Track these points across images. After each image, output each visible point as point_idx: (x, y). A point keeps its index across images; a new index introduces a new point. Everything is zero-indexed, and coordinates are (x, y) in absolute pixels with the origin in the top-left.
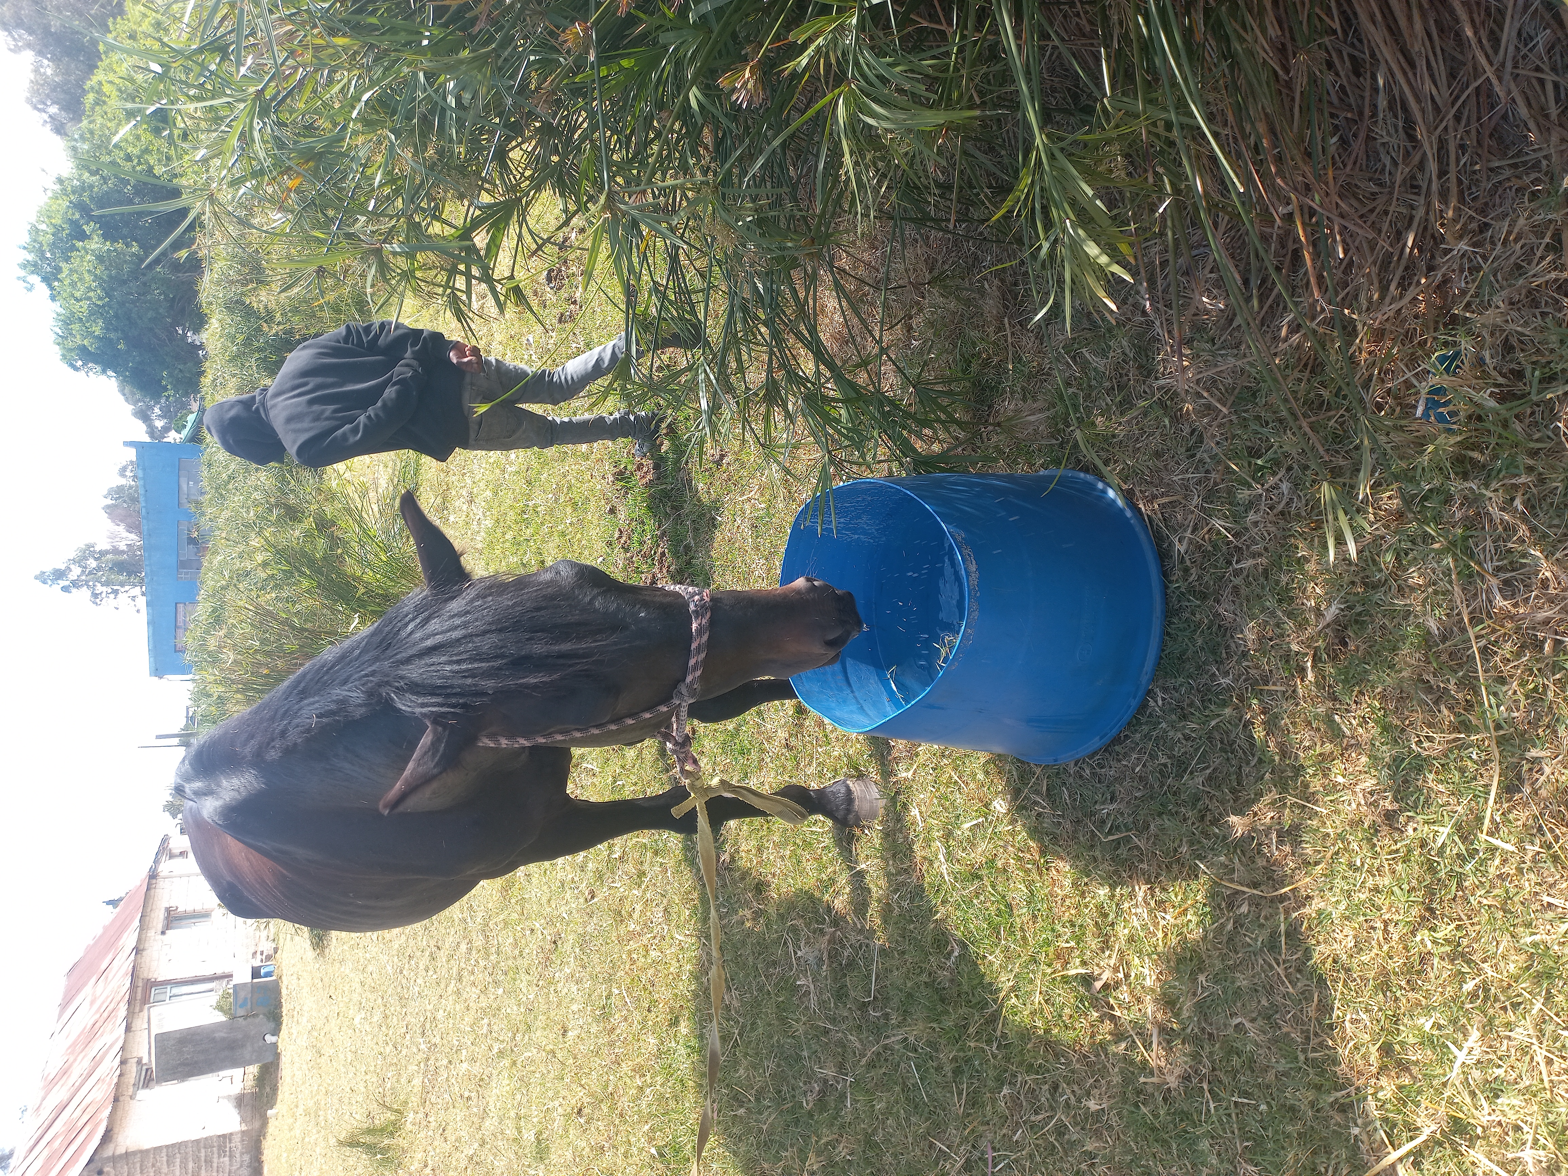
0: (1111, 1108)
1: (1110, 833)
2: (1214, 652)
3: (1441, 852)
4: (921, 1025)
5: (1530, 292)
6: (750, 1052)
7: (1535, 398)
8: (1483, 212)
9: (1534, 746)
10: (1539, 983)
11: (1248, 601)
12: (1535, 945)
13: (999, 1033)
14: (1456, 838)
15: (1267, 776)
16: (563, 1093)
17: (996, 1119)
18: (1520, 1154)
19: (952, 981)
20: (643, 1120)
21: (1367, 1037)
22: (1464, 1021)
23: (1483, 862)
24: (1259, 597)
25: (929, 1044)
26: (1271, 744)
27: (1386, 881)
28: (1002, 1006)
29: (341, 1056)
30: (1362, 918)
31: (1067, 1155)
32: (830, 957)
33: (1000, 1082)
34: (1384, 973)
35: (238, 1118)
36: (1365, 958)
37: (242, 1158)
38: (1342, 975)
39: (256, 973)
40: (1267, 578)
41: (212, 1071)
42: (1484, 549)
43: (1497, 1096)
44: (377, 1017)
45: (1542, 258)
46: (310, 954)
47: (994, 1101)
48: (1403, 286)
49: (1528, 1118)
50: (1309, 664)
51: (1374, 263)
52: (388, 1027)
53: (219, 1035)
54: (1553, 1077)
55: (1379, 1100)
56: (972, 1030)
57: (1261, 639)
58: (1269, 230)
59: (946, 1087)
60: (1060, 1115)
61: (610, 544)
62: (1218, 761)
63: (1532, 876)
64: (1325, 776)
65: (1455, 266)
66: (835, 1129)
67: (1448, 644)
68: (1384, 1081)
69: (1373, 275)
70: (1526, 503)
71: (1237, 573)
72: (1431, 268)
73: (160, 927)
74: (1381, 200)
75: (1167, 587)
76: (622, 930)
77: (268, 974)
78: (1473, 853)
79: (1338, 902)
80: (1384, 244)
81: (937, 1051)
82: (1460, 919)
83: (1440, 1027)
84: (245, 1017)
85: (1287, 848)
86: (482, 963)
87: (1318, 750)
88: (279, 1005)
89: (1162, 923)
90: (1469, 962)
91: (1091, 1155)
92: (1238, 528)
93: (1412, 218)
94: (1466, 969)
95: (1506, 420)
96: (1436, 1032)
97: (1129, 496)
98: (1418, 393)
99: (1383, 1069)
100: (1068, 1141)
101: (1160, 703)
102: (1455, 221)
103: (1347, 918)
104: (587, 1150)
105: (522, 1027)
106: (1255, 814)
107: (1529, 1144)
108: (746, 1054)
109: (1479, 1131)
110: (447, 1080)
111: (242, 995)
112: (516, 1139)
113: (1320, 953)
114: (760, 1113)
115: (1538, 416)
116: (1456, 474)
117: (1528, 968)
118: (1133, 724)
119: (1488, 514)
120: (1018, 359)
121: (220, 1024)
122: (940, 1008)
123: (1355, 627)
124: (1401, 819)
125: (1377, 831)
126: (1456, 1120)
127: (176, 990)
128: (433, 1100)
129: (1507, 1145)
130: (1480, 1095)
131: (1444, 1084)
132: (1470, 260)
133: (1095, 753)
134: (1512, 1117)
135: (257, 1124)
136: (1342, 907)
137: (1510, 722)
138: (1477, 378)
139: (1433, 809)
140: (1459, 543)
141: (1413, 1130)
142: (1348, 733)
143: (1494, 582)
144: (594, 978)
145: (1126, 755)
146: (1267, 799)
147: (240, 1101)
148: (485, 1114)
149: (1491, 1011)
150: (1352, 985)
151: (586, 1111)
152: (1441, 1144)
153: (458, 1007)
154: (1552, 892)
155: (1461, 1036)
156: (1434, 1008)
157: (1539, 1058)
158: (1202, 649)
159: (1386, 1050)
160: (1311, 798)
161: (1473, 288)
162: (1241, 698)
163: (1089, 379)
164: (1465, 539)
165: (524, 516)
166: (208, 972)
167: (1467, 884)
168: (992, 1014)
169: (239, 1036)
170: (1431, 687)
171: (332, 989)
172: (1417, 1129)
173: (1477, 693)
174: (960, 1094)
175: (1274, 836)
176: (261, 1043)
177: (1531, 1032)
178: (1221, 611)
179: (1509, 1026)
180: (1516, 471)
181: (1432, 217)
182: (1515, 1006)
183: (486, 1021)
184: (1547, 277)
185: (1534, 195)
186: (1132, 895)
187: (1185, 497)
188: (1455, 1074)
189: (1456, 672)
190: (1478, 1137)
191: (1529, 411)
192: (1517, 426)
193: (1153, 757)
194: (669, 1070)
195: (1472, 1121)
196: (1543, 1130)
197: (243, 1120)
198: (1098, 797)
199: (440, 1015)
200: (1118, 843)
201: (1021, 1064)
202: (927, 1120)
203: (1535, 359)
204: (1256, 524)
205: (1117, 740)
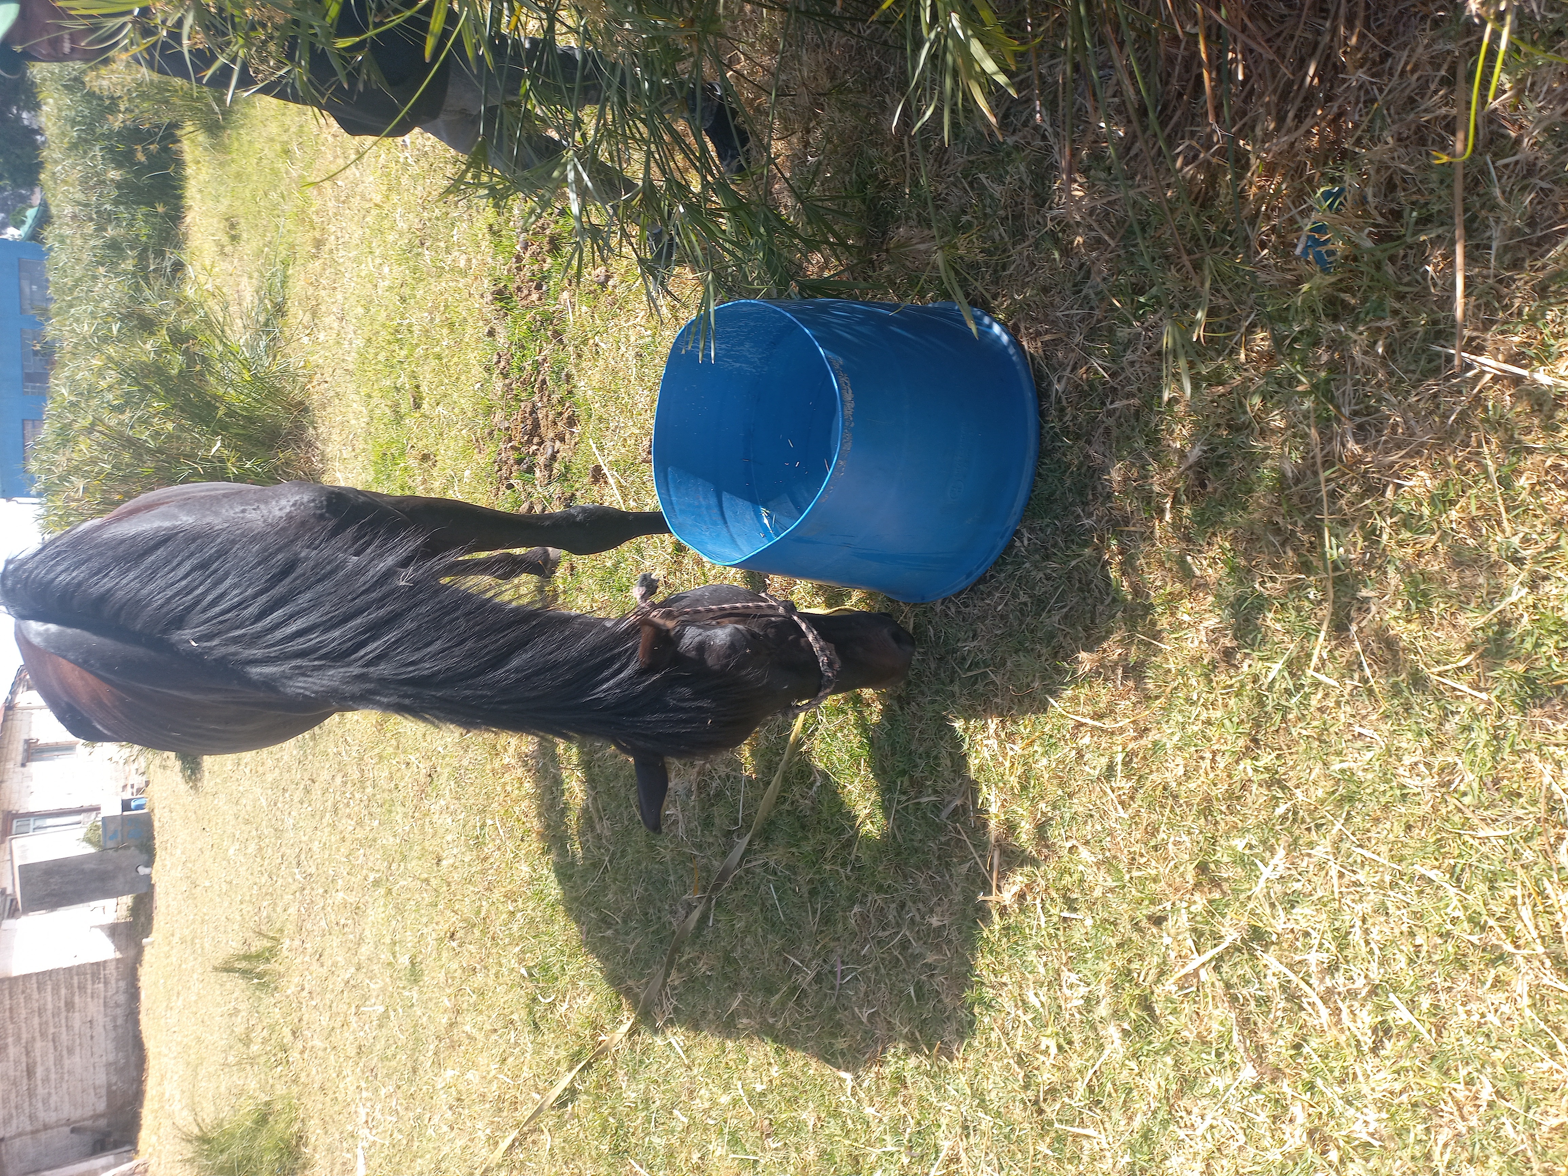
0: (951, 924)
1: (969, 669)
2: (1081, 493)
3: (1270, 688)
4: (781, 850)
5: (1419, 128)
6: (619, 877)
7: (1409, 240)
8: (1386, 41)
9: (1365, 586)
10: (1341, 807)
11: (1118, 442)
12: (1343, 771)
13: (853, 857)
14: (1286, 674)
15: (1119, 614)
16: (436, 919)
17: (846, 935)
18: (1306, 957)
19: (813, 809)
20: (513, 942)
21: (1187, 857)
22: (1273, 841)
23: (1307, 696)
24: (1129, 438)
25: (788, 867)
26: (1125, 584)
27: (1217, 714)
28: (857, 832)
29: (216, 887)
30: (1193, 749)
31: (909, 967)
32: (699, 788)
33: (852, 901)
34: (1208, 799)
35: (112, 947)
36: (1192, 785)
37: (117, 985)
38: (1170, 801)
39: (126, 806)
40: (1137, 420)
41: (82, 901)
42: (1344, 393)
43: (1293, 907)
44: (252, 848)
45: (1436, 92)
46: (183, 787)
47: (845, 918)
48: (1300, 118)
49: (1318, 926)
50: (1168, 506)
51: (1274, 91)
52: (263, 858)
53: (86, 867)
54: (1343, 889)
55: (1190, 913)
56: (828, 854)
57: (1126, 479)
58: (1174, 51)
59: (802, 906)
60: (905, 931)
61: (488, 369)
62: (1075, 600)
63: (1348, 709)
64: (1173, 614)
65: (1352, 99)
66: (697, 947)
67: (1300, 486)
68: (1197, 896)
69: (1272, 106)
70: (1388, 348)
71: (1110, 414)
72: (1329, 98)
73: (19, 759)
74: (1290, 22)
75: (1042, 427)
76: (497, 764)
77: (139, 807)
78: (1299, 688)
79: (1173, 734)
80: (1285, 71)
81: (795, 874)
82: (1280, 749)
83: (1251, 847)
84: (117, 849)
85: (1131, 684)
86: (358, 796)
87: (1168, 589)
88: (152, 838)
89: (1011, 753)
90: (1283, 788)
91: (931, 967)
92: (1115, 367)
93: (1316, 44)
94: (1280, 795)
95: (1379, 262)
96: (1247, 852)
97: (1013, 332)
98: (1300, 229)
99: (1198, 885)
100: (912, 955)
101: (1026, 542)
102: (1357, 48)
103: (1180, 749)
104: (460, 971)
105: (398, 857)
106: (1105, 651)
107: (1315, 948)
108: (615, 880)
109: (1274, 938)
110: (323, 908)
111: (112, 827)
112: (389, 964)
113: (1153, 781)
114: (627, 934)
115: (1410, 259)
116: (1326, 315)
117: (1333, 792)
118: (999, 564)
119: (1352, 357)
120: (916, 184)
121: (89, 856)
122: (800, 834)
123: (1216, 469)
124: (1238, 656)
125: (1215, 667)
126: (1255, 929)
127: (39, 823)
128: (309, 926)
129: (1296, 949)
130: (1279, 907)
131: (1249, 898)
132: (1367, 92)
133: (961, 593)
134: (1304, 924)
135: (132, 953)
136: (1176, 738)
137: (1347, 563)
138: (1358, 217)
139: (1268, 646)
140: (1322, 386)
141: (1217, 938)
142: (1198, 573)
143: (1348, 426)
144: (468, 809)
145: (990, 594)
146: (1116, 637)
147: (114, 931)
148: (361, 941)
149: (1297, 832)
150: (1178, 810)
151: (458, 935)
152: (1240, 950)
153: (333, 838)
154: (1364, 723)
155: (1268, 854)
156: (1248, 831)
157: (1333, 873)
158: (1070, 490)
159: (1202, 868)
160: (1157, 635)
161: (1366, 119)
162: (1101, 539)
163: (984, 206)
164: (1327, 381)
165: (397, 335)
166: (75, 805)
167: (1290, 716)
168: (848, 840)
169: (110, 867)
170: (1279, 529)
171: (206, 822)
172: (1221, 937)
173: (1321, 536)
174: (814, 912)
175: (1120, 672)
176: (134, 874)
177: (1329, 849)
178: (1092, 452)
179: (1311, 844)
180: (1382, 314)
181: (1336, 44)
182: (1318, 827)
183: (362, 851)
184: (1438, 112)
185: (1437, 23)
186: (985, 728)
187: (1068, 334)
188: (1259, 889)
189: (1304, 514)
190: (1273, 943)
191: (1402, 252)
192: (1389, 269)
193: (1015, 596)
194: (540, 896)
195: (1269, 929)
196: (1329, 936)
197: (118, 948)
198: (962, 635)
199: (316, 846)
200: (975, 680)
201: (872, 884)
202: (783, 937)
203: (1414, 198)
204: (1132, 364)
205: (982, 580)
